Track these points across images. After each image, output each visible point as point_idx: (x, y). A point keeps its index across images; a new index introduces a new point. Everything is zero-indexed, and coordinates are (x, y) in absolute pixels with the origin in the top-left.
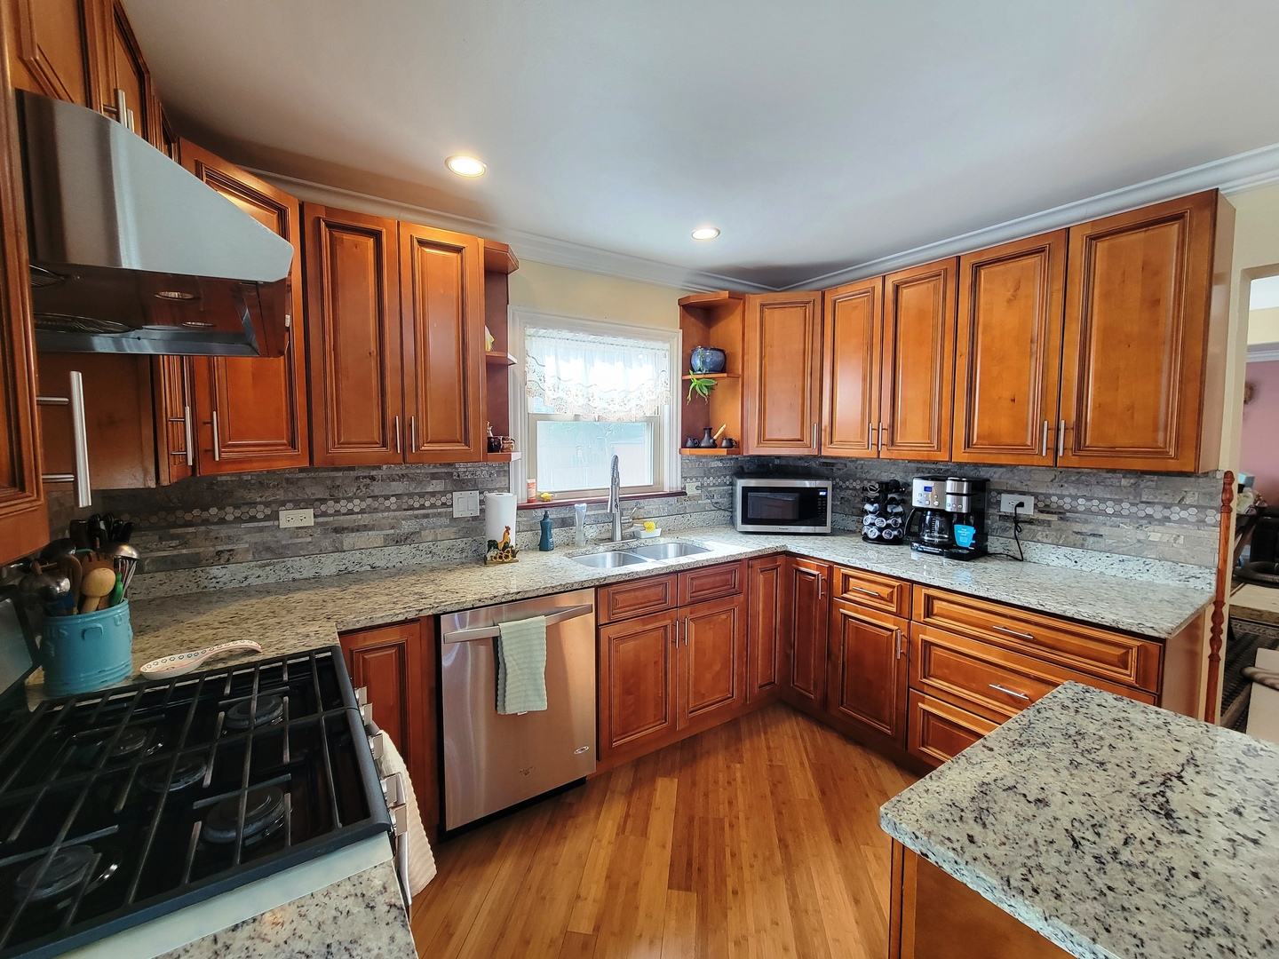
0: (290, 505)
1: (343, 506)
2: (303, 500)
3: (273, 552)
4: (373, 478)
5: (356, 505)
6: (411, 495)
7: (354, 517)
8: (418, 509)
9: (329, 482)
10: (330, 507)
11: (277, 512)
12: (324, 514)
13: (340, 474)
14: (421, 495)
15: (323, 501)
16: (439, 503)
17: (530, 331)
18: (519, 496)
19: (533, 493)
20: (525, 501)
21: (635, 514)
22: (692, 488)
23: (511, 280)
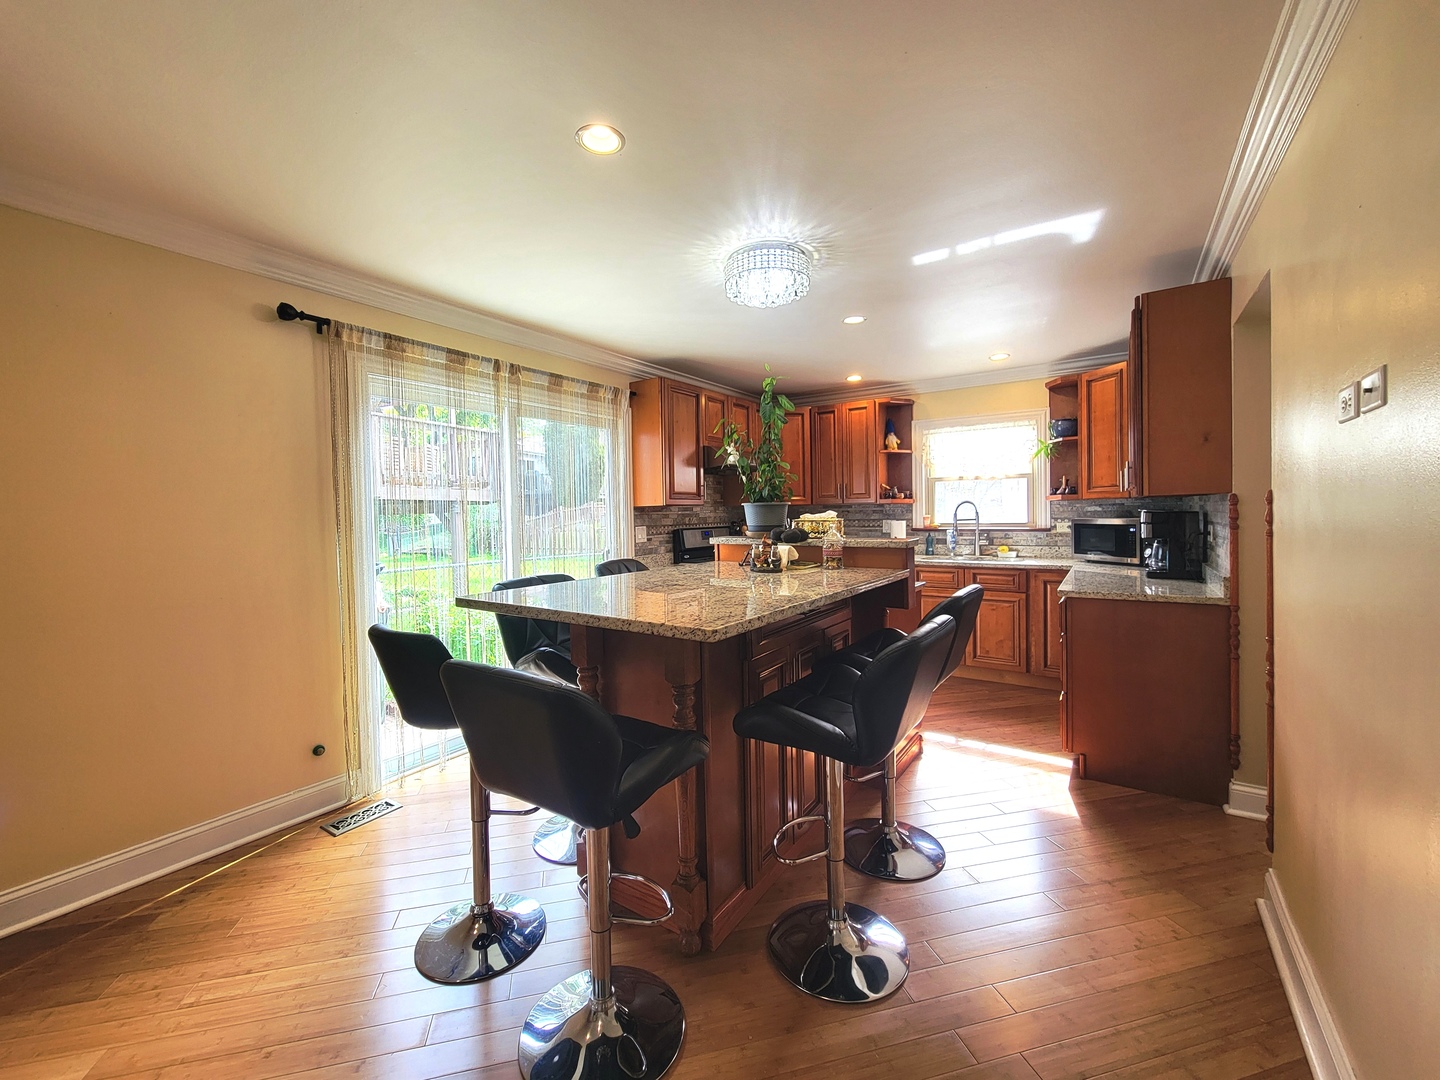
4: (848, 512)
6: (864, 520)
8: (867, 527)
14: (869, 521)
16: (876, 525)
17: (926, 432)
18: (918, 523)
19: (928, 523)
20: (922, 527)
21: (1004, 541)
22: (1064, 527)
23: (915, 407)
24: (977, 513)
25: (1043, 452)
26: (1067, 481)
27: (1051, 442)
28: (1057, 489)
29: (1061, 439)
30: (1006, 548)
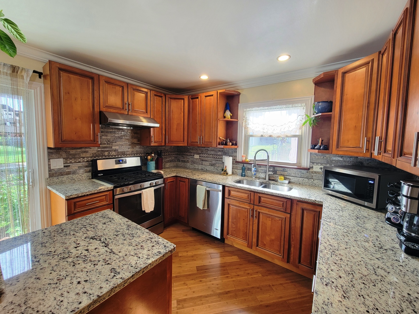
0: (196, 154)
1: (203, 155)
2: (198, 153)
3: (193, 162)
4: (208, 150)
5: (205, 155)
6: (215, 155)
7: (205, 158)
8: (216, 158)
9: (201, 150)
10: (201, 155)
11: (194, 155)
12: (200, 156)
13: (203, 148)
14: (217, 155)
15: (200, 154)
16: (220, 158)
17: (245, 110)
18: (239, 159)
19: (244, 159)
20: (241, 161)
21: (282, 173)
22: (317, 168)
23: (240, 96)
24: (268, 156)
25: (308, 122)
26: (322, 141)
27: (314, 116)
28: (315, 146)
29: (320, 114)
30: (282, 177)
